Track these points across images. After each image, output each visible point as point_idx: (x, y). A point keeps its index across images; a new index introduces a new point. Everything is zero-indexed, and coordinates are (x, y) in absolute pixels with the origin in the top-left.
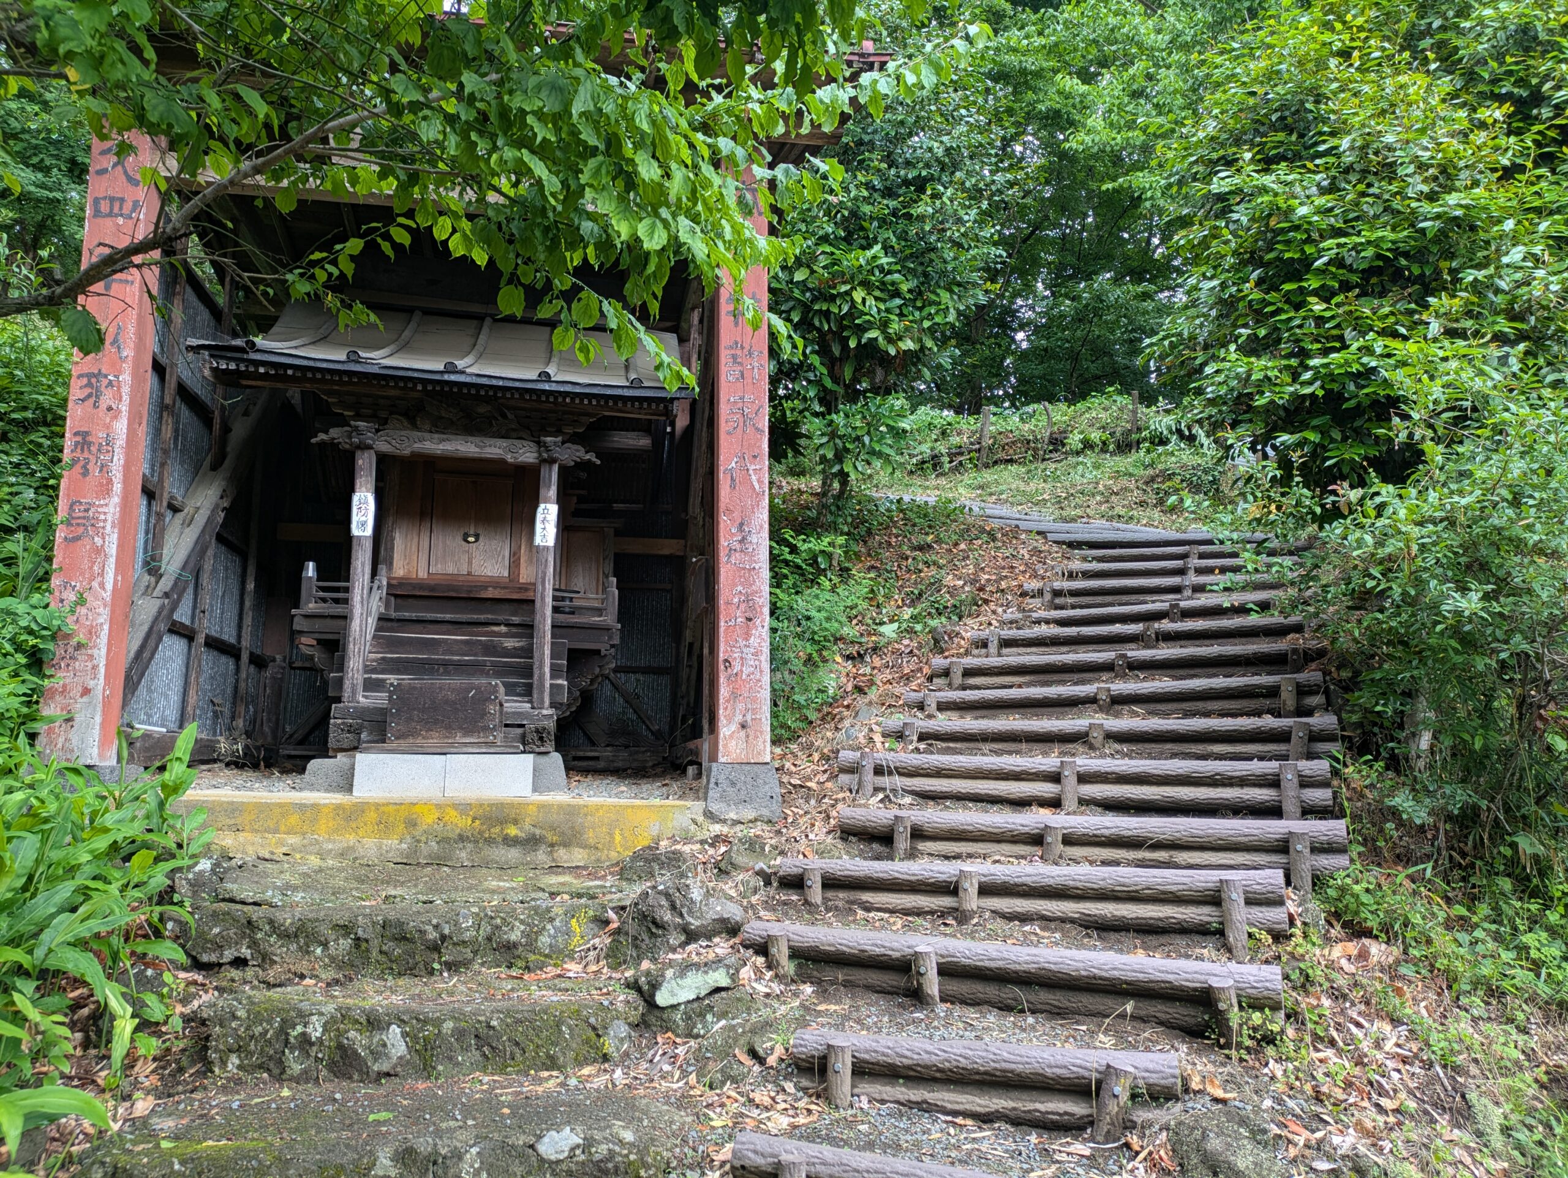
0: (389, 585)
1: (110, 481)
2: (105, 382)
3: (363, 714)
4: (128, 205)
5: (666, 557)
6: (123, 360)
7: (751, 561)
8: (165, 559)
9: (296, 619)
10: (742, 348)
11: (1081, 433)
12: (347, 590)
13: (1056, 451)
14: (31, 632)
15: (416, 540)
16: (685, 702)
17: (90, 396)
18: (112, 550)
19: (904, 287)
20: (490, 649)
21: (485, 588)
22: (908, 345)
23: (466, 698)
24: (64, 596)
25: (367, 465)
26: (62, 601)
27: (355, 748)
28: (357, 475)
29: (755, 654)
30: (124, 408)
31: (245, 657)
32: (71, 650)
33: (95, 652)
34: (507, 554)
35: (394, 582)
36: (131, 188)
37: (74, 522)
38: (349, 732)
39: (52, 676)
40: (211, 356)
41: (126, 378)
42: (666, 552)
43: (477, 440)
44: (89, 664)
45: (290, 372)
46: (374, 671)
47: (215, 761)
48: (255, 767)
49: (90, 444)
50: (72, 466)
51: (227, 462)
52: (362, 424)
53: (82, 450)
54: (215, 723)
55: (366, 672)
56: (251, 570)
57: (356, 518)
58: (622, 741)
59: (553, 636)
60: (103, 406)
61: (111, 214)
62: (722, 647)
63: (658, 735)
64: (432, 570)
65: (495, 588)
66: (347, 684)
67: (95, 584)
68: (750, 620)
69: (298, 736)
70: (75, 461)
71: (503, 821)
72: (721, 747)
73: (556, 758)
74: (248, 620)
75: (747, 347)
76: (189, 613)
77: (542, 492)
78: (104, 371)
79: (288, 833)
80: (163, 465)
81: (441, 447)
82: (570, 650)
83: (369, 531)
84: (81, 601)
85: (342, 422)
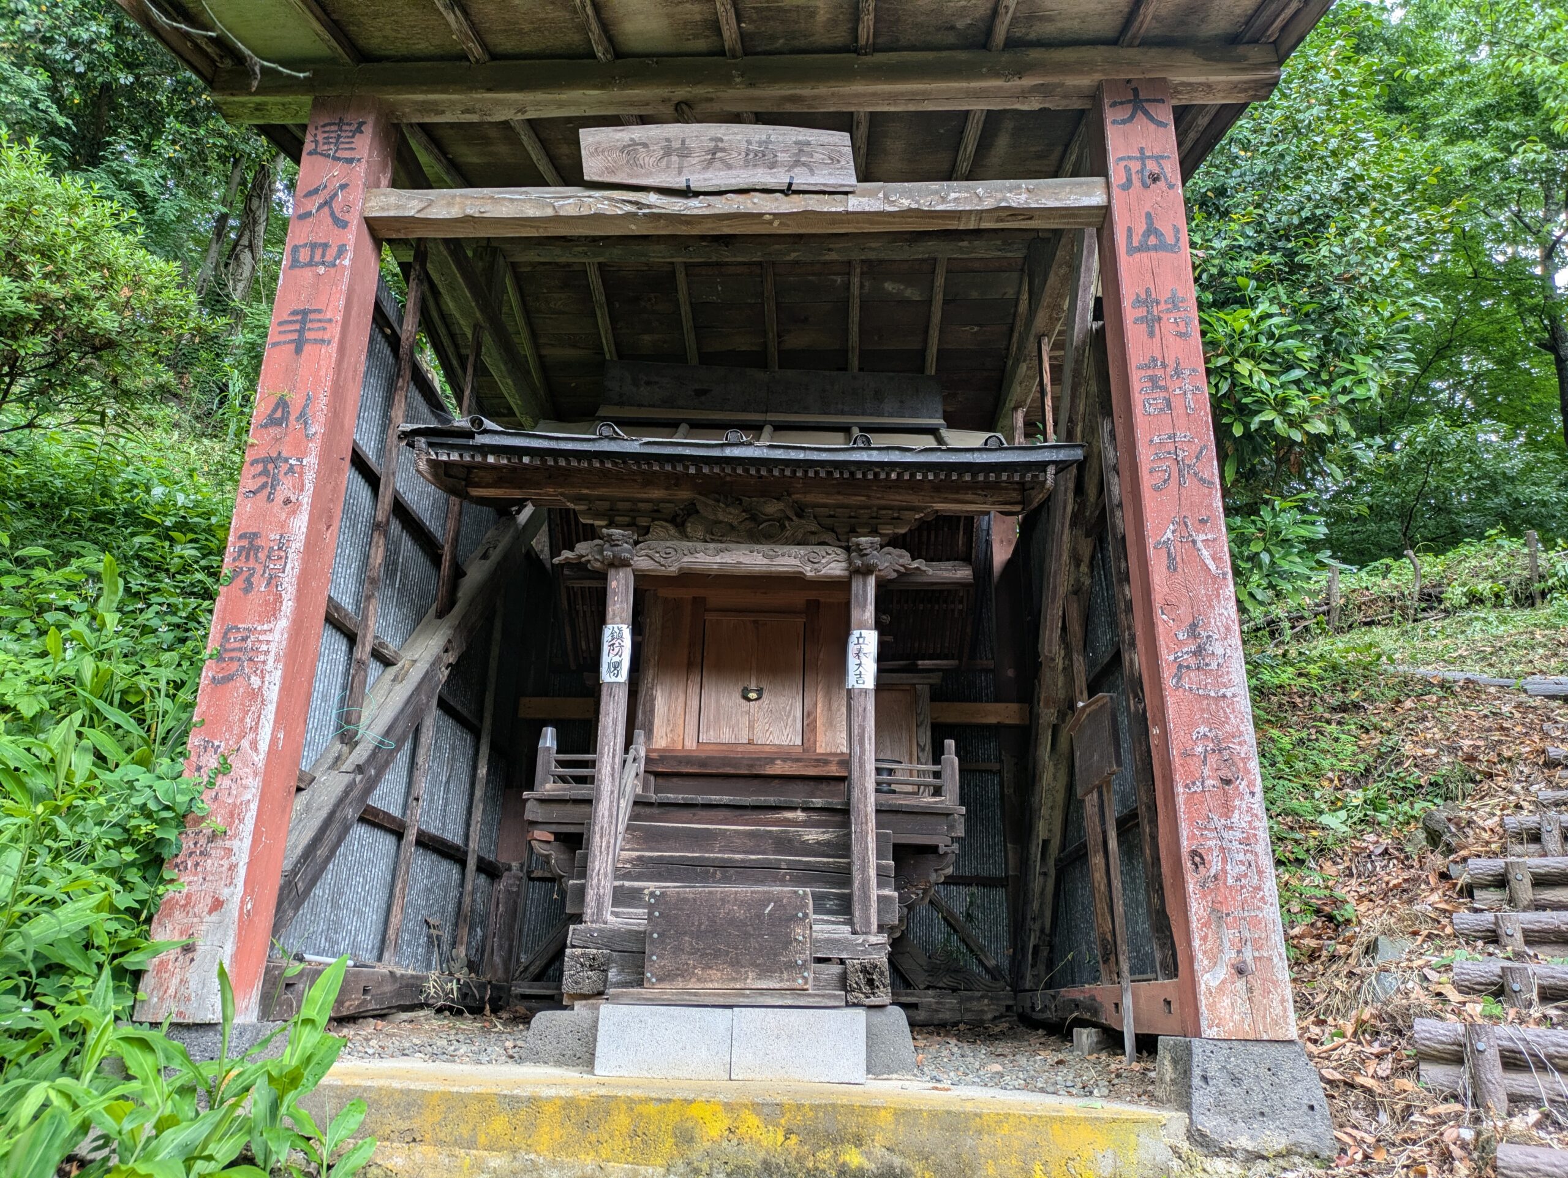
0: (648, 760)
1: (279, 598)
2: (284, 467)
3: (612, 939)
4: (333, 251)
5: (988, 726)
6: (309, 438)
7: (1218, 684)
8: (364, 720)
9: (529, 805)
10: (1164, 366)
11: (1464, 584)
12: (592, 764)
13: (1432, 608)
14: (148, 814)
15: (681, 699)
16: (1037, 926)
17: (264, 486)
18: (272, 694)
19: (1305, 355)
20: (784, 844)
21: (771, 760)
22: (1319, 427)
23: (759, 916)
24: (203, 761)
25: (622, 588)
26: (199, 769)
27: (600, 994)
28: (609, 602)
29: (1246, 842)
30: (306, 499)
31: (472, 863)
32: (202, 841)
33: (235, 844)
34: (799, 714)
35: (654, 755)
36: (337, 231)
37: (226, 656)
38: (591, 968)
39: (172, 881)
40: (430, 445)
41: (311, 461)
42: (992, 720)
43: (766, 548)
44: (226, 863)
45: (526, 460)
46: (627, 876)
47: (422, 1006)
48: (476, 1011)
49: (257, 549)
50: (232, 579)
51: (457, 609)
52: (616, 532)
53: (247, 558)
54: (429, 952)
55: (616, 878)
56: (484, 751)
57: (606, 659)
58: (946, 981)
59: (879, 825)
60: (279, 498)
61: (311, 264)
62: (1184, 831)
63: (994, 974)
64: (703, 738)
65: (784, 760)
66: (591, 895)
67: (245, 744)
68: (1228, 782)
69: (534, 969)
70: (236, 572)
71: (836, 1139)
72: (1203, 1009)
73: (898, 1016)
74: (477, 815)
75: (1171, 363)
76: (401, 801)
77: (855, 614)
78: (284, 454)
79: (490, 1148)
80: (369, 598)
81: (718, 559)
82: (895, 846)
83: (624, 676)
84: (224, 769)
85: (590, 533)
